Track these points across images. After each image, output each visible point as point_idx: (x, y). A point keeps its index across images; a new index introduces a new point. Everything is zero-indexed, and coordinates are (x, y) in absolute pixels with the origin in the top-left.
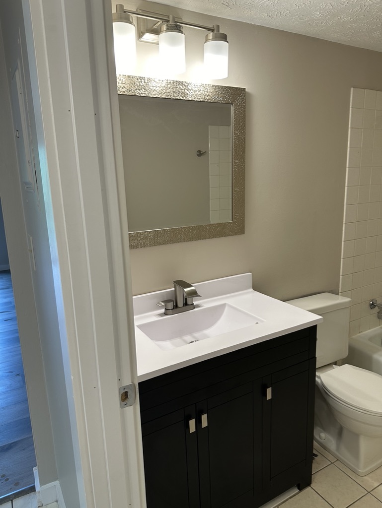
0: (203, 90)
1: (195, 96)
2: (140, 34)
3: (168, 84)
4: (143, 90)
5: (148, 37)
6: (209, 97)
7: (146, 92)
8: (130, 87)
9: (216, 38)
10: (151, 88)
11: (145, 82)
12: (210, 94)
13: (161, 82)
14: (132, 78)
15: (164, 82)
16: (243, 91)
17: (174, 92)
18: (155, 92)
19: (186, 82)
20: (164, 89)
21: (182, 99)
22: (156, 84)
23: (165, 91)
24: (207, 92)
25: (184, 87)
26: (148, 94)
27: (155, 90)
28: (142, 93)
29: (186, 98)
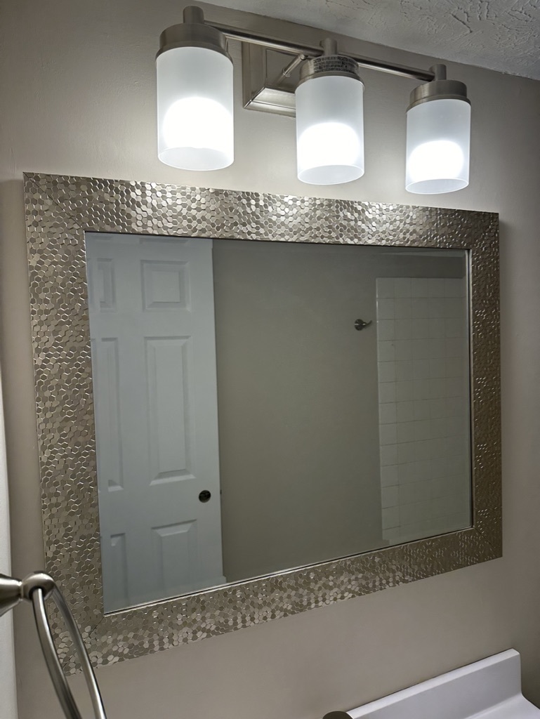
0: (401, 221)
1: (383, 236)
2: (247, 93)
3: (315, 210)
4: (254, 225)
5: (268, 97)
6: (415, 236)
7: (262, 231)
8: (219, 217)
9: (437, 94)
10: (274, 218)
11: (257, 205)
12: (418, 230)
13: (298, 203)
14: (226, 195)
15: (306, 204)
16: (493, 218)
17: (330, 227)
18: (283, 230)
19: (359, 203)
20: (307, 220)
21: (350, 242)
22: (287, 210)
23: (307, 226)
24: (411, 224)
25: (356, 215)
26: (266, 234)
27: (283, 223)
28: (250, 231)
29: (360, 239)
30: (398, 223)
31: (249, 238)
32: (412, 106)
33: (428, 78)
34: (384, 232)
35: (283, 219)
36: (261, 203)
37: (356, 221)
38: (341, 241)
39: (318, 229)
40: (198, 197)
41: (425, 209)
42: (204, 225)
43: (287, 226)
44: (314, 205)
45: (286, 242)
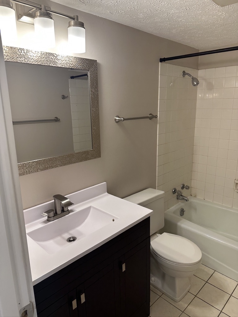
0: (68, 60)
1: (63, 64)
2: (19, 17)
3: (42, 55)
4: (23, 58)
5: (25, 19)
6: (72, 65)
7: (26, 60)
8: (12, 55)
9: (76, 25)
10: (30, 57)
11: (24, 52)
12: (73, 63)
13: (37, 53)
14: (14, 48)
15: (39, 53)
16: (95, 62)
17: (47, 61)
18: (32, 60)
19: (55, 54)
20: (40, 58)
21: (53, 66)
22: (33, 54)
23: (40, 60)
24: (71, 62)
25: (55, 58)
26: (27, 61)
27: (32, 58)
28: (22, 60)
29: (56, 65)
31: (22, 62)
32: (69, 27)
38: (51, 65)
39: (43, 61)
41: (75, 57)
43: (34, 60)
44: (42, 53)
45: (34, 64)
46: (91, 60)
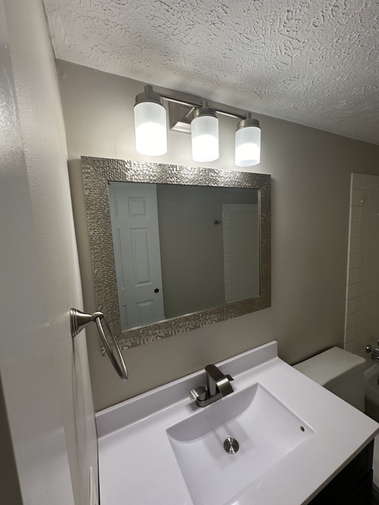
2: (172, 124)
3: (200, 172)
4: (175, 178)
5: (180, 126)
6: (238, 184)
7: (178, 180)
8: (161, 175)
9: (248, 124)
10: (183, 176)
11: (176, 170)
12: (240, 181)
13: (193, 169)
14: (164, 166)
15: (196, 170)
16: (268, 177)
17: (205, 179)
18: (187, 180)
19: (217, 170)
20: (196, 176)
21: (214, 185)
22: (188, 172)
23: (197, 179)
24: (237, 179)
25: (216, 175)
26: (180, 182)
27: (187, 178)
28: (174, 181)
29: (217, 184)
30: (232, 178)
31: (173, 183)
32: (237, 130)
33: (244, 118)
34: (227, 182)
35: (187, 176)
36: (178, 169)
37: (216, 177)
38: (210, 185)
39: (201, 180)
40: (153, 167)
41: (242, 173)
42: (155, 178)
43: (188, 179)
44: (199, 170)
45: (188, 185)
46: (263, 175)
